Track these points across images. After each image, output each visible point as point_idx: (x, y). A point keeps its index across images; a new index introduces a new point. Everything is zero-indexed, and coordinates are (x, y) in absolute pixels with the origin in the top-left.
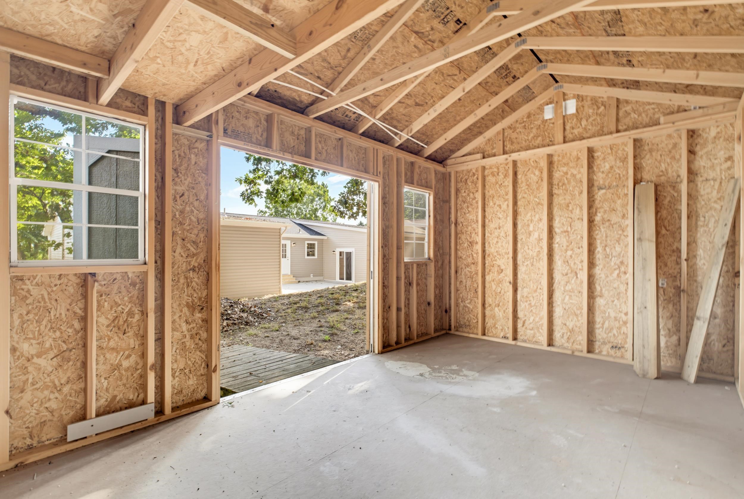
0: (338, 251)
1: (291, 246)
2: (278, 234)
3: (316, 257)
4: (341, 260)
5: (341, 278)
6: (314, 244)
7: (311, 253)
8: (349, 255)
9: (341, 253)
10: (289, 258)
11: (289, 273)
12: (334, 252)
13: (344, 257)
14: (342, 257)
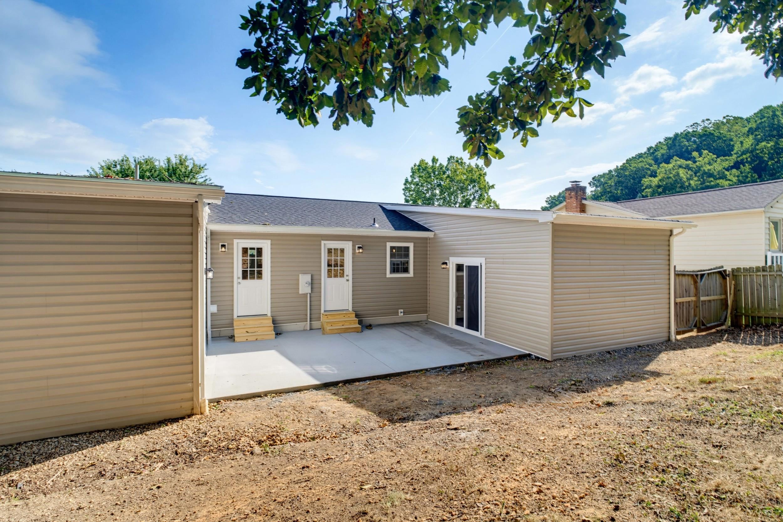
0: (453, 262)
1: (354, 253)
3: (411, 274)
4: (459, 280)
5: (459, 321)
6: (407, 249)
7: (398, 268)
8: (474, 271)
9: (460, 268)
10: (350, 278)
11: (350, 309)
12: (446, 263)
13: (465, 274)
14: (460, 274)
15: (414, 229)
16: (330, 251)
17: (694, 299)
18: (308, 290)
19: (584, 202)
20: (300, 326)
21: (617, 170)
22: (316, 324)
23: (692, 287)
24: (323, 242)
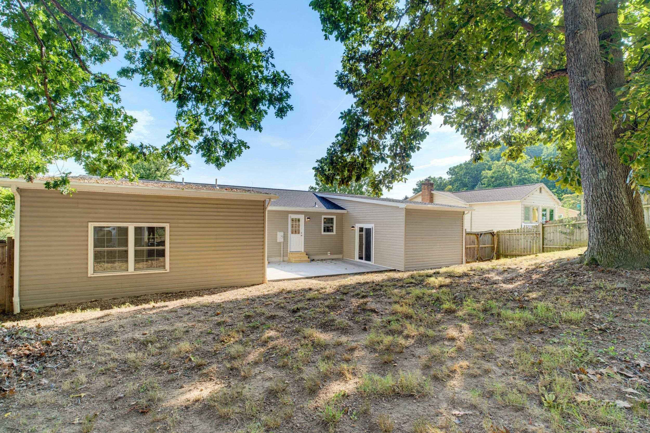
0: (358, 226)
1: (305, 221)
2: (262, 207)
3: (334, 233)
4: (361, 236)
5: (361, 258)
6: (332, 219)
7: (328, 229)
8: (368, 231)
9: (361, 230)
10: (303, 234)
11: (303, 251)
12: (353, 227)
13: (364, 233)
14: (361, 233)
15: (336, 209)
16: (292, 220)
17: (477, 246)
18: (282, 240)
19: (432, 192)
20: (277, 259)
21: (466, 164)
22: (286, 259)
23: (476, 240)
24: (289, 215)
